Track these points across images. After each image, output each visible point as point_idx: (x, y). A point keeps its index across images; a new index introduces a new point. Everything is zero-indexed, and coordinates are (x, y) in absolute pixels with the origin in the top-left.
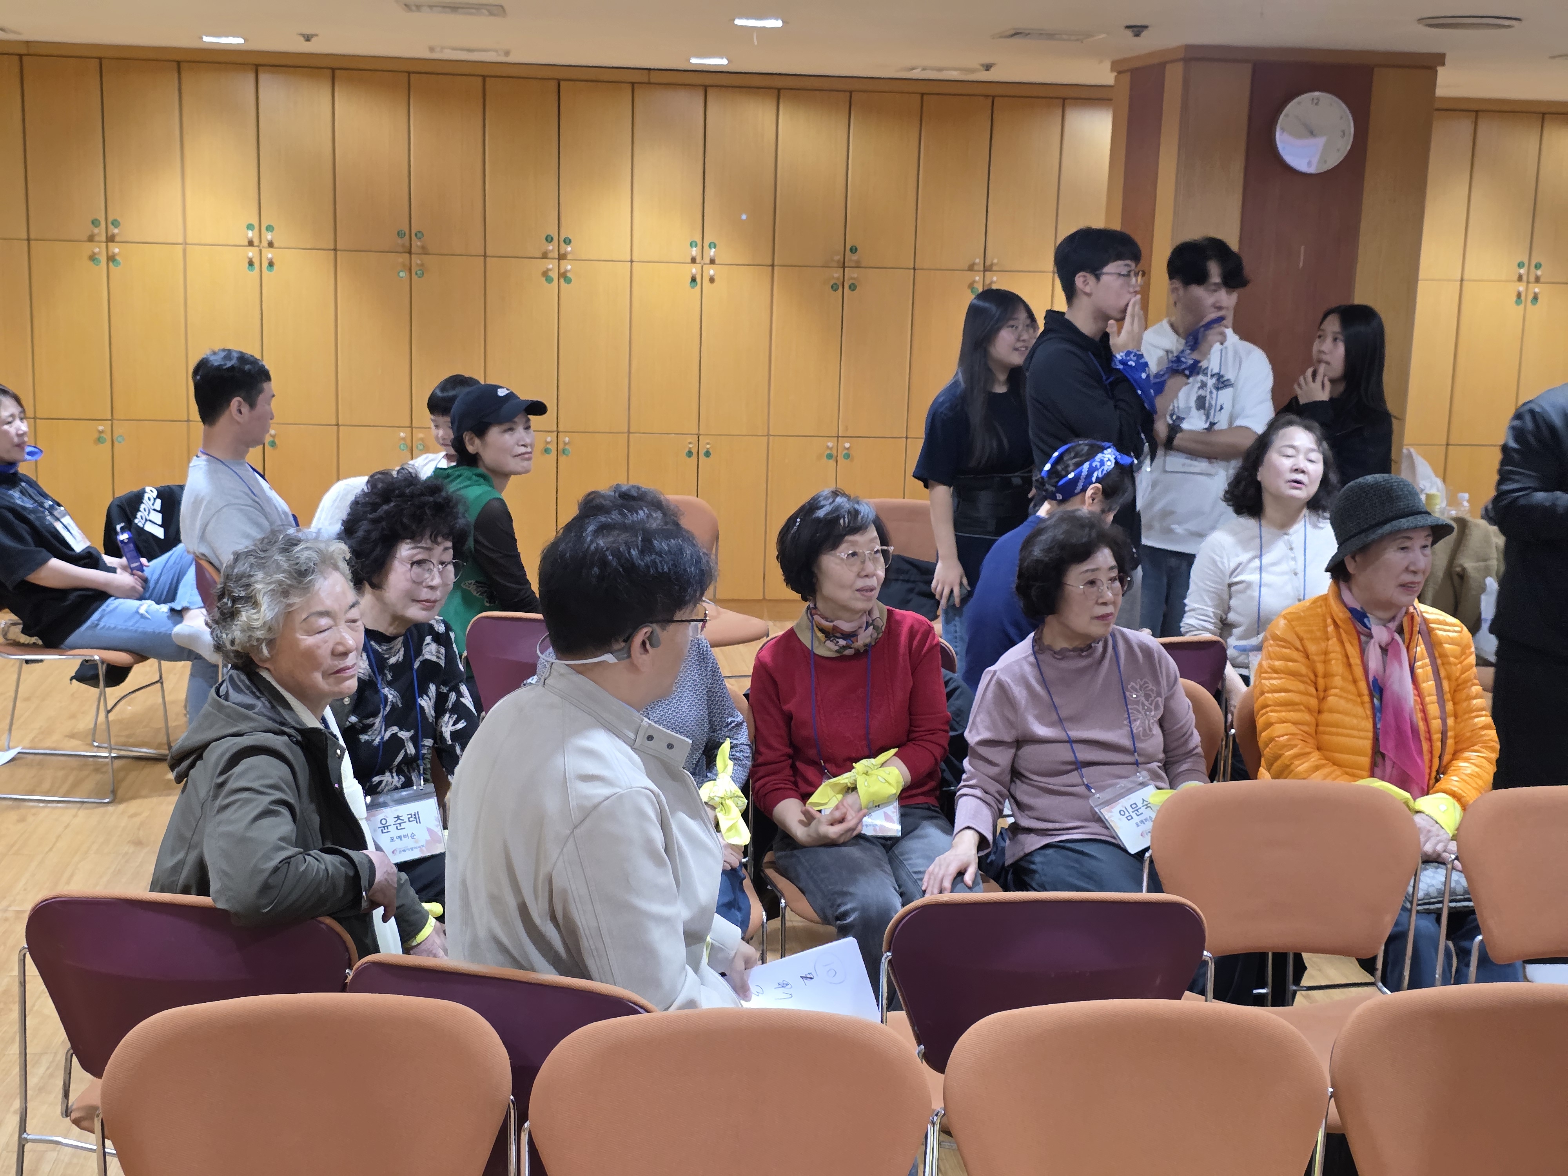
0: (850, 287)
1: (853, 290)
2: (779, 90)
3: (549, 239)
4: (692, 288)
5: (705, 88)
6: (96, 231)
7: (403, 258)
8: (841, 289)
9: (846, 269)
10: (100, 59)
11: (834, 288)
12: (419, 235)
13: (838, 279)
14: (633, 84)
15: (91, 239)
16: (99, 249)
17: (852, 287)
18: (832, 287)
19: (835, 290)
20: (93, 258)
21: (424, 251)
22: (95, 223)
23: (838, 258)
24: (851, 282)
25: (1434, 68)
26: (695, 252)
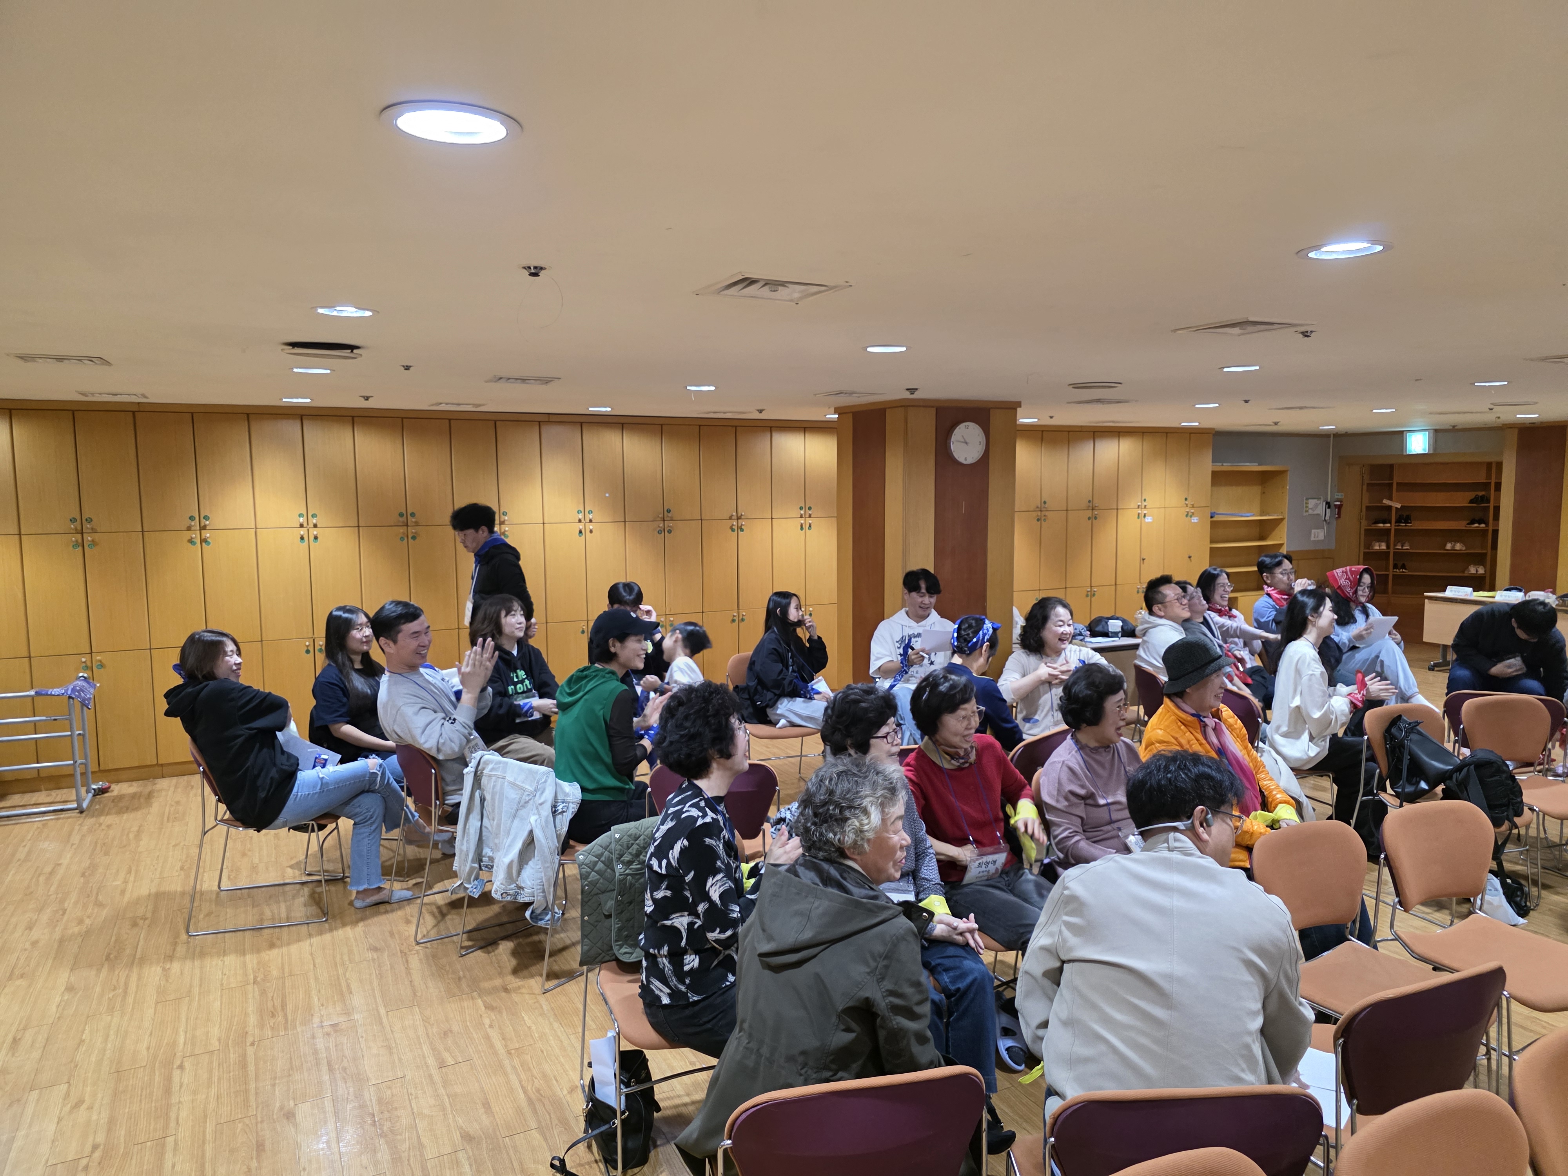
0: (668, 532)
1: (670, 533)
2: (623, 424)
4: (580, 536)
5: (581, 424)
6: (193, 523)
7: (402, 530)
8: (663, 532)
9: (665, 522)
10: (192, 413)
12: (413, 515)
13: (661, 527)
14: (539, 422)
15: (189, 528)
16: (196, 535)
18: (659, 532)
19: (660, 534)
20: (191, 541)
21: (417, 524)
22: (192, 518)
23: (661, 515)
24: (669, 528)
25: (1015, 409)
26: (581, 516)
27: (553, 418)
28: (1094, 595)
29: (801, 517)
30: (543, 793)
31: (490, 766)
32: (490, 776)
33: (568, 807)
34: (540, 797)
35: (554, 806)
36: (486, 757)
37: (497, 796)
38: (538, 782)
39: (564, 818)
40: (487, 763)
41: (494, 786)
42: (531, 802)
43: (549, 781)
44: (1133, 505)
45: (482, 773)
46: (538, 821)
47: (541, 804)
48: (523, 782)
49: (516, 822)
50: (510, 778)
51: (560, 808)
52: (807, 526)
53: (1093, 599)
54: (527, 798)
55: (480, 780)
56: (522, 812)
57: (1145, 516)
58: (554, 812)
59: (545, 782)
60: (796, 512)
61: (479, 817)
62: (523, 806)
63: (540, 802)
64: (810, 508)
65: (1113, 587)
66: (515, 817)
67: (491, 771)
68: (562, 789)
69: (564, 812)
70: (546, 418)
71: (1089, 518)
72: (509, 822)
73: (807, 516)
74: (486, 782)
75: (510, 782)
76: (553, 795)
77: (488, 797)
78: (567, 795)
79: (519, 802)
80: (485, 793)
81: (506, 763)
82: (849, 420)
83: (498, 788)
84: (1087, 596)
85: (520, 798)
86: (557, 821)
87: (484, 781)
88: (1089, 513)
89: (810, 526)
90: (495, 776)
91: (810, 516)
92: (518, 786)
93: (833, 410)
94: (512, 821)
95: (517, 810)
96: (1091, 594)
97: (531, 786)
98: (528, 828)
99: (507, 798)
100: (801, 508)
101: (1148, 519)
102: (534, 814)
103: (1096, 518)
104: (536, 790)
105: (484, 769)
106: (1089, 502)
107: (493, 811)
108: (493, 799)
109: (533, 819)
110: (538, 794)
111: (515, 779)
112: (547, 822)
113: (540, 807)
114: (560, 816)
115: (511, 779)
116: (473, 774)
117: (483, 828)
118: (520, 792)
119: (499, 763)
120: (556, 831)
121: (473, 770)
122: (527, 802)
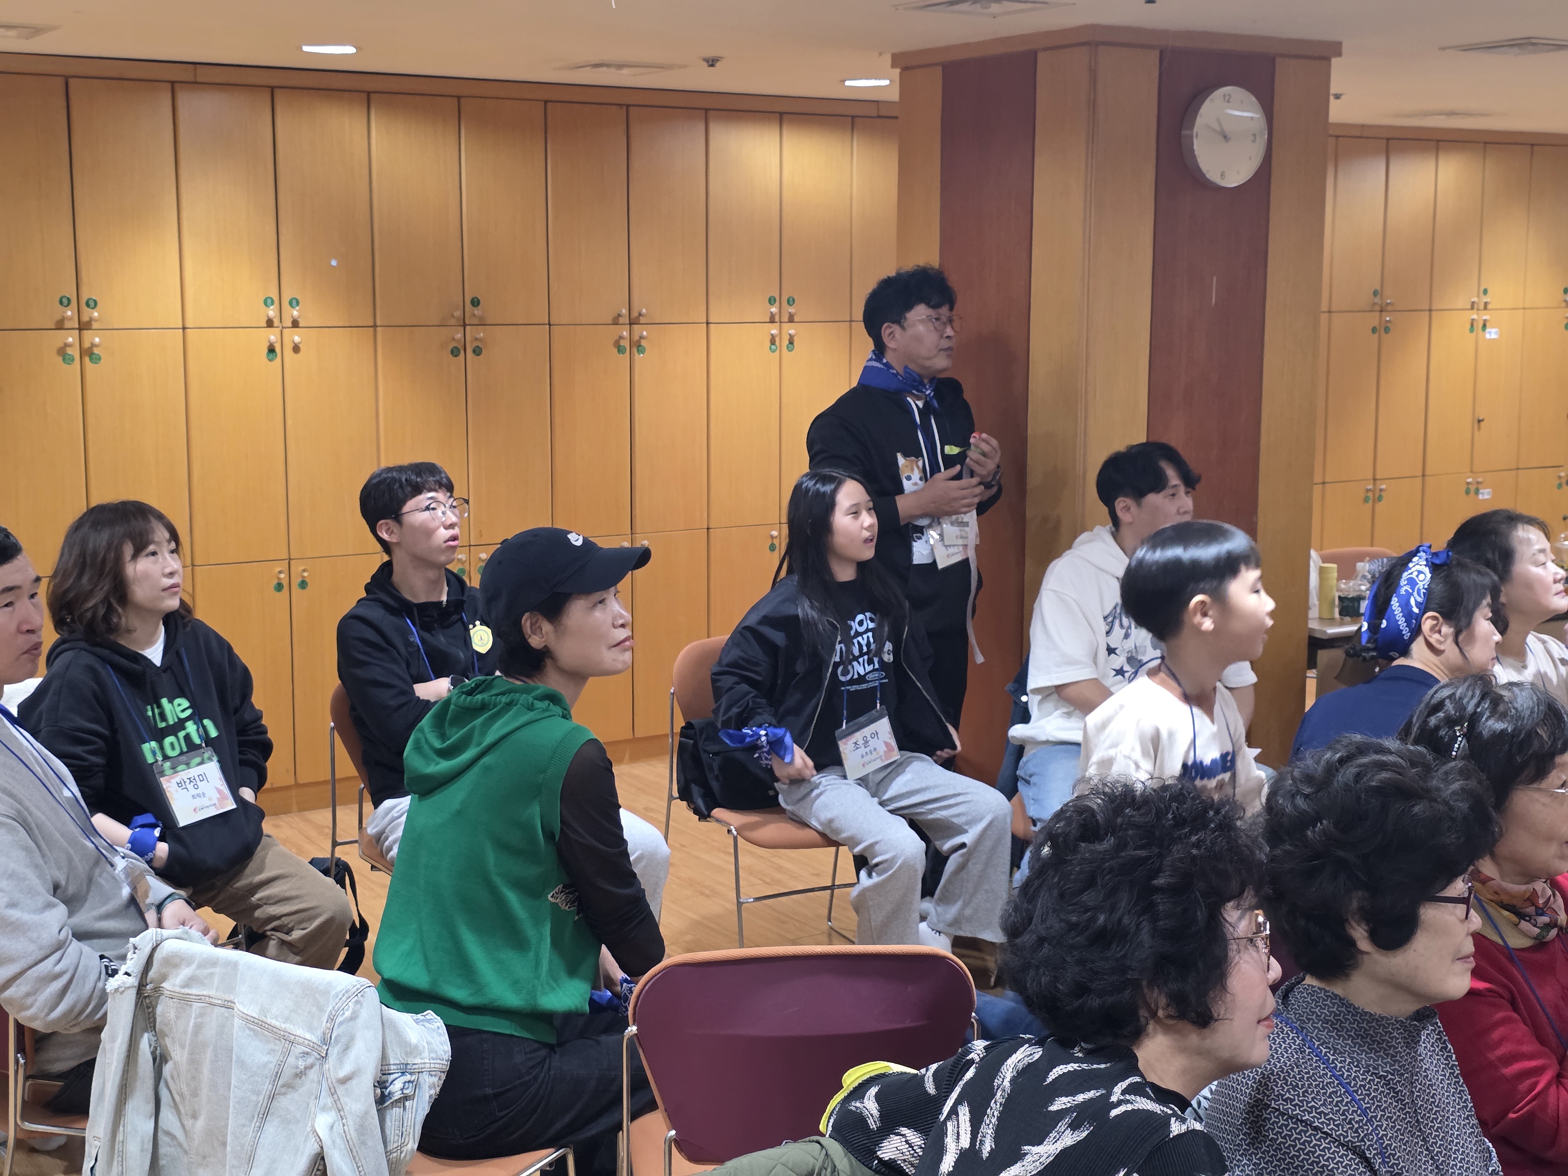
0: (474, 351)
1: (478, 355)
3: (65, 301)
4: (270, 360)
5: (272, 89)
8: (462, 352)
9: (468, 328)
11: (455, 352)
13: (458, 341)
14: (171, 81)
17: (477, 351)
18: (452, 352)
19: (456, 356)
23: (458, 313)
24: (475, 344)
25: (1327, 59)
26: (272, 312)
27: (204, 75)
28: (1380, 498)
29: (772, 321)
30: (347, 1048)
31: (185, 973)
32: (185, 1000)
33: (416, 1085)
34: (341, 1061)
35: (381, 1084)
36: (170, 946)
37: (209, 1054)
38: (332, 1019)
39: (409, 1115)
40: (174, 962)
41: (198, 1028)
42: (313, 1074)
43: (364, 1014)
44: (1462, 302)
45: (157, 989)
46: (338, 1128)
47: (344, 1081)
48: (287, 1020)
49: (271, 1128)
50: (246, 1006)
51: (396, 1088)
52: (786, 342)
53: (1379, 507)
54: (301, 1064)
55: (152, 1007)
56: (284, 1102)
57: (1484, 326)
58: (382, 1100)
59: (353, 1018)
60: (761, 310)
61: (151, 1107)
62: (289, 1086)
63: (342, 1074)
64: (791, 302)
65: (1419, 481)
66: (265, 1114)
67: (186, 985)
68: (398, 1034)
69: (406, 1098)
70: (186, 75)
71: (1374, 330)
72: (250, 1131)
73: (785, 318)
74: (172, 1014)
75: (248, 1020)
76: (376, 1054)
77: (178, 1055)
78: (413, 1050)
79: (278, 1075)
80: (168, 1041)
81: (234, 965)
82: (935, 79)
83: (210, 1032)
84: (1366, 500)
85: (281, 1065)
86: (388, 1123)
87: (164, 1010)
88: (1374, 319)
89: (791, 342)
90: (199, 998)
91: (791, 320)
92: (272, 1030)
93: (887, 59)
94: (260, 1128)
95: (272, 1097)
96: (1374, 497)
97: (311, 1029)
98: (311, 1149)
99: (242, 1063)
100: (772, 301)
101: (1492, 334)
102: (324, 1109)
103: (1387, 330)
104: (326, 1041)
105: (164, 978)
106: (1375, 293)
107: (195, 1094)
108: (194, 1062)
109: (323, 1122)
110: (334, 1052)
111: (264, 1011)
112: (362, 1129)
113: (340, 1090)
114: (396, 1111)
115: (253, 1011)
116: (132, 995)
117: (162, 1138)
118: (279, 1047)
119: (213, 962)
120: (387, 1153)
121: (133, 981)
122: (300, 1075)
